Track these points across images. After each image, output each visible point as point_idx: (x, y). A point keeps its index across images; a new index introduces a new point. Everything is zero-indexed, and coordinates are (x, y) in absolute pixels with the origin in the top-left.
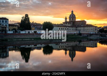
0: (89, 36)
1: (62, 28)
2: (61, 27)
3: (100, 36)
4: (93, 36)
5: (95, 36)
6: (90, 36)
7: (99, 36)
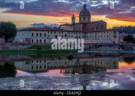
0: (93, 48)
1: (37, 34)
2: (37, 32)
3: (119, 48)
4: (103, 48)
5: (108, 48)
6: (96, 48)
7: (117, 49)
